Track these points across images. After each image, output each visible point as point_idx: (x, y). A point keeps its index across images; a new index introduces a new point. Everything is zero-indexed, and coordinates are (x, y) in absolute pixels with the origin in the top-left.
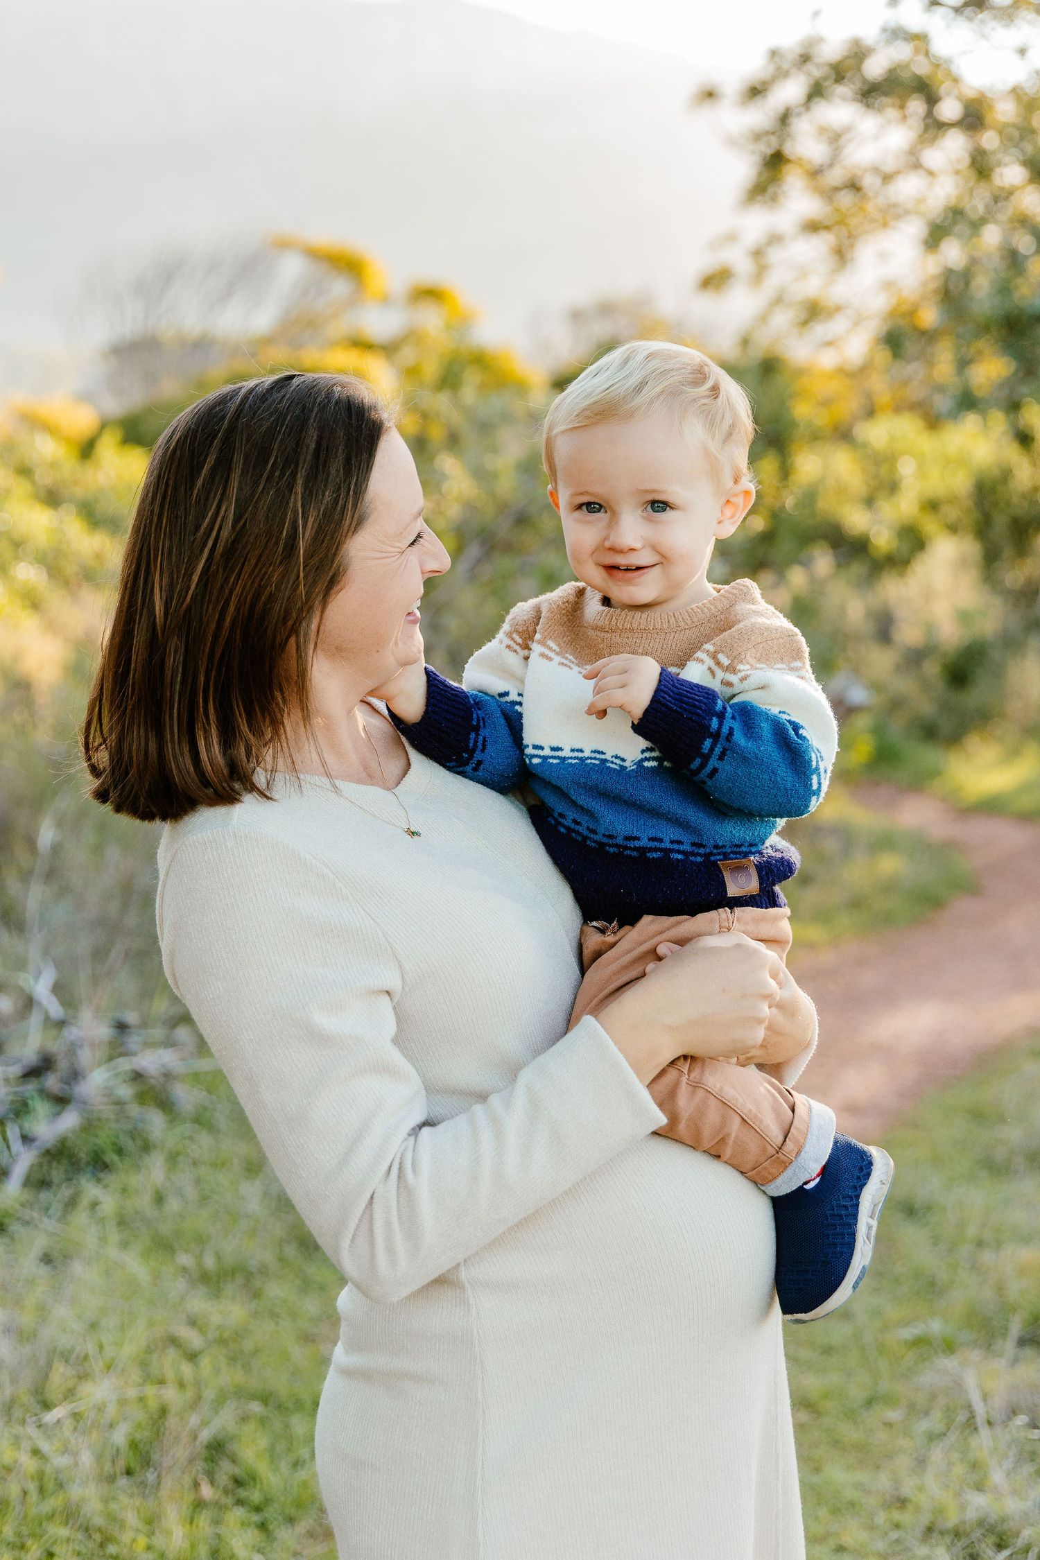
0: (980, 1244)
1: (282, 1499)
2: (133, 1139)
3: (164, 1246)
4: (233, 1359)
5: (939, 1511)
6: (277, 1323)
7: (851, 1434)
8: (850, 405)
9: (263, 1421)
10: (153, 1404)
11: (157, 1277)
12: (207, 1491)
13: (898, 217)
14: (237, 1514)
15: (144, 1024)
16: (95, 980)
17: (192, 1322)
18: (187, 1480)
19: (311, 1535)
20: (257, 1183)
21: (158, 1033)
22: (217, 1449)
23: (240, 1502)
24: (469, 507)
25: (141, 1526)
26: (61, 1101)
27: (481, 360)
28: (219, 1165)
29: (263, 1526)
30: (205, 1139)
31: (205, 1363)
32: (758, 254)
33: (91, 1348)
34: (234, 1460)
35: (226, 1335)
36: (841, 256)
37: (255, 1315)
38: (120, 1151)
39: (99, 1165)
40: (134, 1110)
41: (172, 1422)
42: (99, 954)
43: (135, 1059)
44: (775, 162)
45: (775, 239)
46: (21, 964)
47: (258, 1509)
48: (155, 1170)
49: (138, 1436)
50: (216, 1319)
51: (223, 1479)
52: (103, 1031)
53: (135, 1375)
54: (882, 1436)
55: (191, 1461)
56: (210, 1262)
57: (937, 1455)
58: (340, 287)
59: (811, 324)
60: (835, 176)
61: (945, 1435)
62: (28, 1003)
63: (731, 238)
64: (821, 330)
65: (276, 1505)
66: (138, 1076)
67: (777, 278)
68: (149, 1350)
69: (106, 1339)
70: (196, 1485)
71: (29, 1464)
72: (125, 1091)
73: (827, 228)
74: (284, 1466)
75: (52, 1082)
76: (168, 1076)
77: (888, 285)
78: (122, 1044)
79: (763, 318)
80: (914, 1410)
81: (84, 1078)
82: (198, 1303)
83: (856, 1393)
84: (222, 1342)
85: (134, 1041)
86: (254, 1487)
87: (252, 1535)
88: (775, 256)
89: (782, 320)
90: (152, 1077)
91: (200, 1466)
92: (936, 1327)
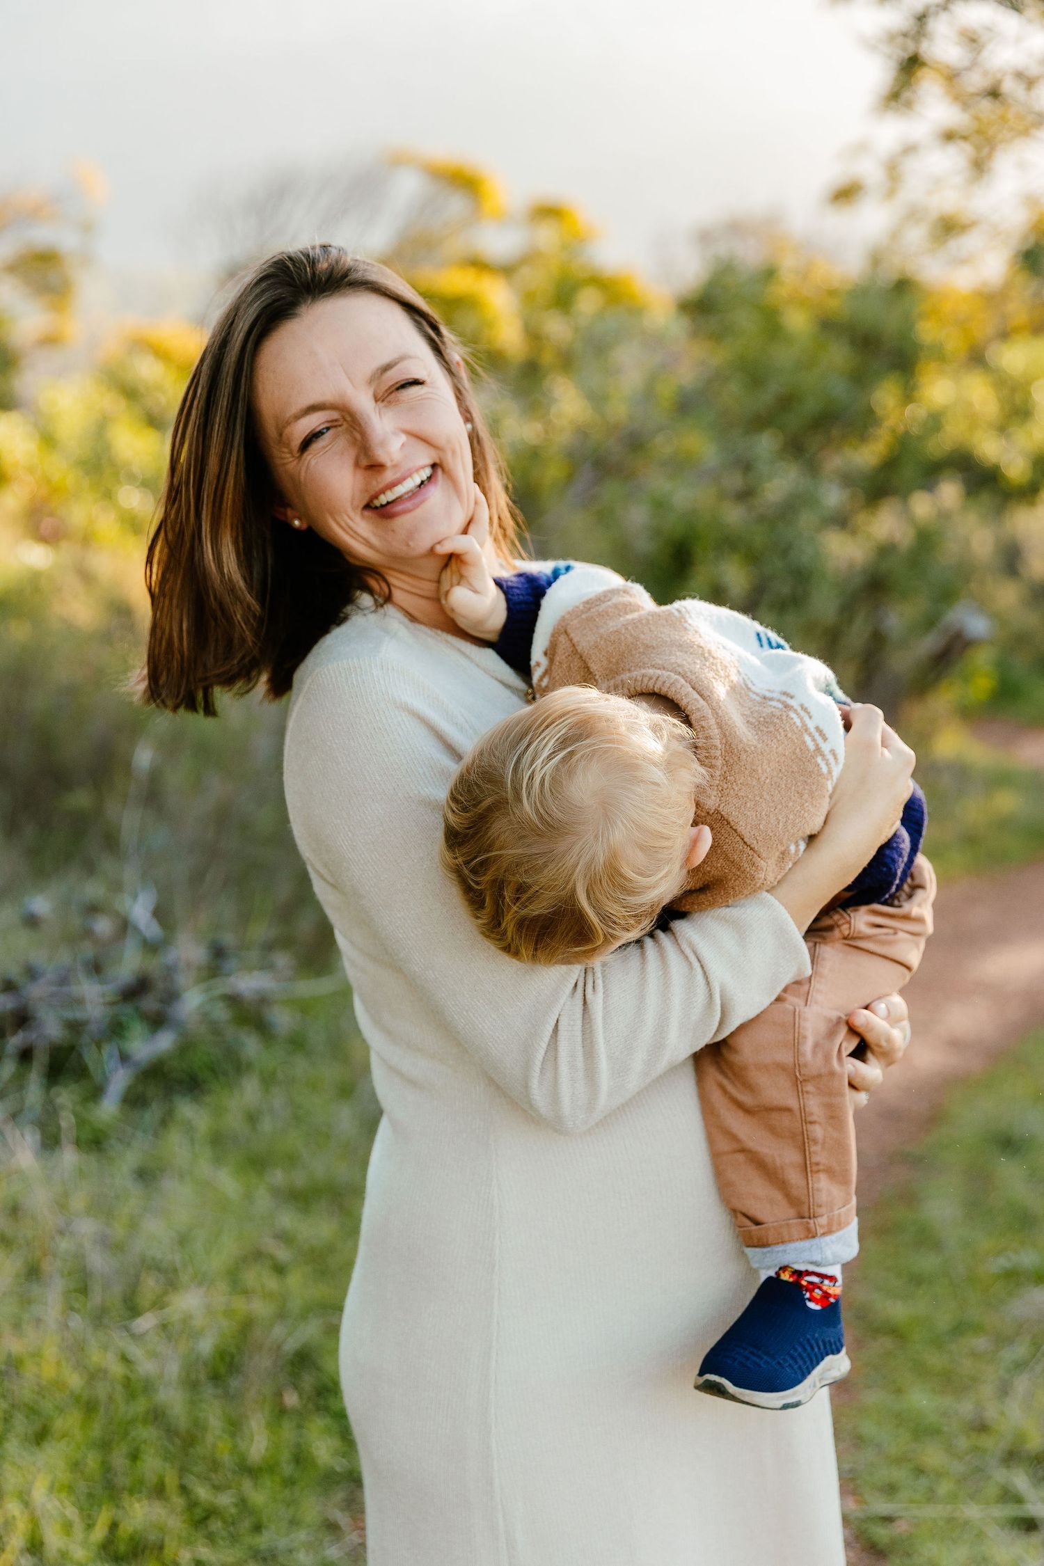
2: (227, 1059)
3: (257, 1164)
5: (1020, 1437)
7: (935, 1360)
8: (984, 326)
10: (239, 1315)
11: (248, 1196)
12: (290, 1400)
13: (1039, 125)
14: (317, 1423)
15: (242, 948)
16: (193, 902)
17: (281, 1237)
18: (270, 1390)
20: (351, 1104)
21: (254, 955)
22: (302, 1361)
23: (322, 1409)
24: (582, 432)
25: (225, 1428)
26: (157, 1022)
27: (597, 279)
28: (313, 1085)
30: (299, 1062)
31: (293, 1276)
32: (891, 165)
33: (180, 1260)
34: (317, 1370)
35: (315, 1251)
36: (979, 166)
38: (213, 1070)
39: (194, 1084)
40: (231, 1033)
41: (258, 1331)
42: (197, 878)
43: (229, 982)
44: (911, 65)
45: (909, 149)
46: (117, 886)
48: (249, 1091)
49: (224, 1346)
50: (305, 1235)
51: (308, 1388)
52: (200, 954)
53: (222, 1286)
55: (277, 1371)
56: (300, 1180)
58: (456, 204)
59: (945, 240)
60: (975, 81)
62: (124, 926)
63: (861, 148)
64: (956, 247)
66: (234, 1000)
67: (911, 191)
68: (238, 1262)
69: (196, 1249)
70: (279, 1393)
71: (117, 1369)
72: (221, 1013)
73: (964, 137)
75: (149, 1003)
76: (263, 1000)
77: (1029, 200)
78: (219, 965)
79: (895, 235)
80: (1003, 1340)
81: (181, 998)
82: (288, 1219)
83: (944, 1320)
84: (311, 1257)
85: (232, 964)
87: (337, 1443)
88: (910, 166)
89: (916, 236)
90: (249, 1001)
91: (284, 1374)
92: (1028, 1259)
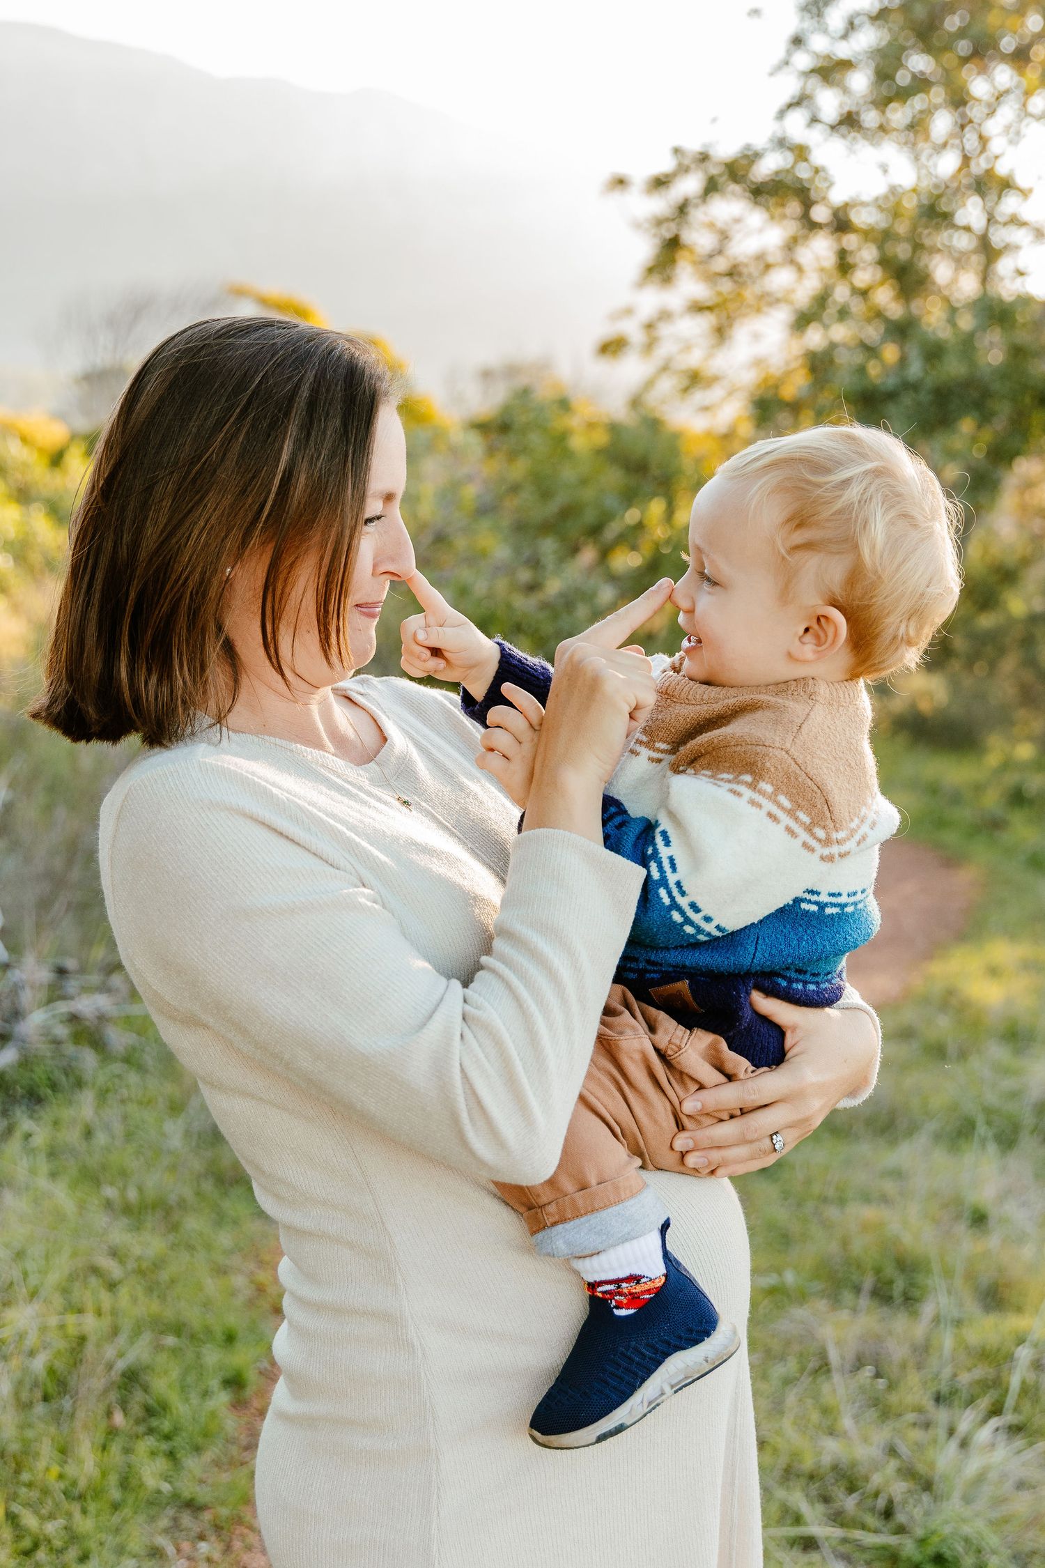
0: (825, 1200)
1: (191, 1428)
2: (67, 1075)
3: (90, 1178)
4: (150, 1290)
5: (795, 1454)
6: (192, 1256)
9: (175, 1352)
10: (72, 1332)
11: (82, 1206)
12: (119, 1418)
13: (770, 304)
14: (145, 1445)
15: (83, 970)
16: (39, 927)
17: (114, 1253)
18: (101, 1409)
19: (217, 1463)
20: (180, 1121)
21: (95, 979)
22: (132, 1378)
23: (151, 1431)
25: (55, 1455)
28: (146, 1103)
29: (171, 1455)
30: (133, 1078)
31: (124, 1292)
32: (650, 326)
33: (16, 1275)
34: (146, 1389)
35: (144, 1265)
36: (721, 333)
37: (173, 1247)
38: (54, 1086)
39: (34, 1098)
40: (69, 1049)
41: (90, 1349)
42: (44, 904)
43: (72, 1003)
44: (672, 246)
45: (665, 315)
47: (167, 1437)
48: (86, 1106)
49: (56, 1364)
50: (137, 1250)
51: (136, 1409)
52: (43, 975)
53: (57, 1303)
55: (106, 1391)
56: (132, 1195)
57: (792, 1399)
59: (691, 391)
61: (798, 1380)
63: (628, 311)
64: (699, 396)
65: (184, 1434)
66: (74, 1018)
67: (665, 349)
68: (71, 1279)
69: (30, 1266)
70: (109, 1414)
72: (62, 1031)
73: (710, 309)
74: (194, 1396)
76: (102, 1018)
77: (758, 362)
78: (61, 988)
79: (651, 383)
80: (770, 1355)
81: (24, 1018)
82: (119, 1234)
84: (140, 1272)
85: (72, 985)
86: (165, 1417)
87: (161, 1464)
88: (664, 330)
89: (667, 385)
90: (88, 1020)
91: (113, 1396)
92: (789, 1277)
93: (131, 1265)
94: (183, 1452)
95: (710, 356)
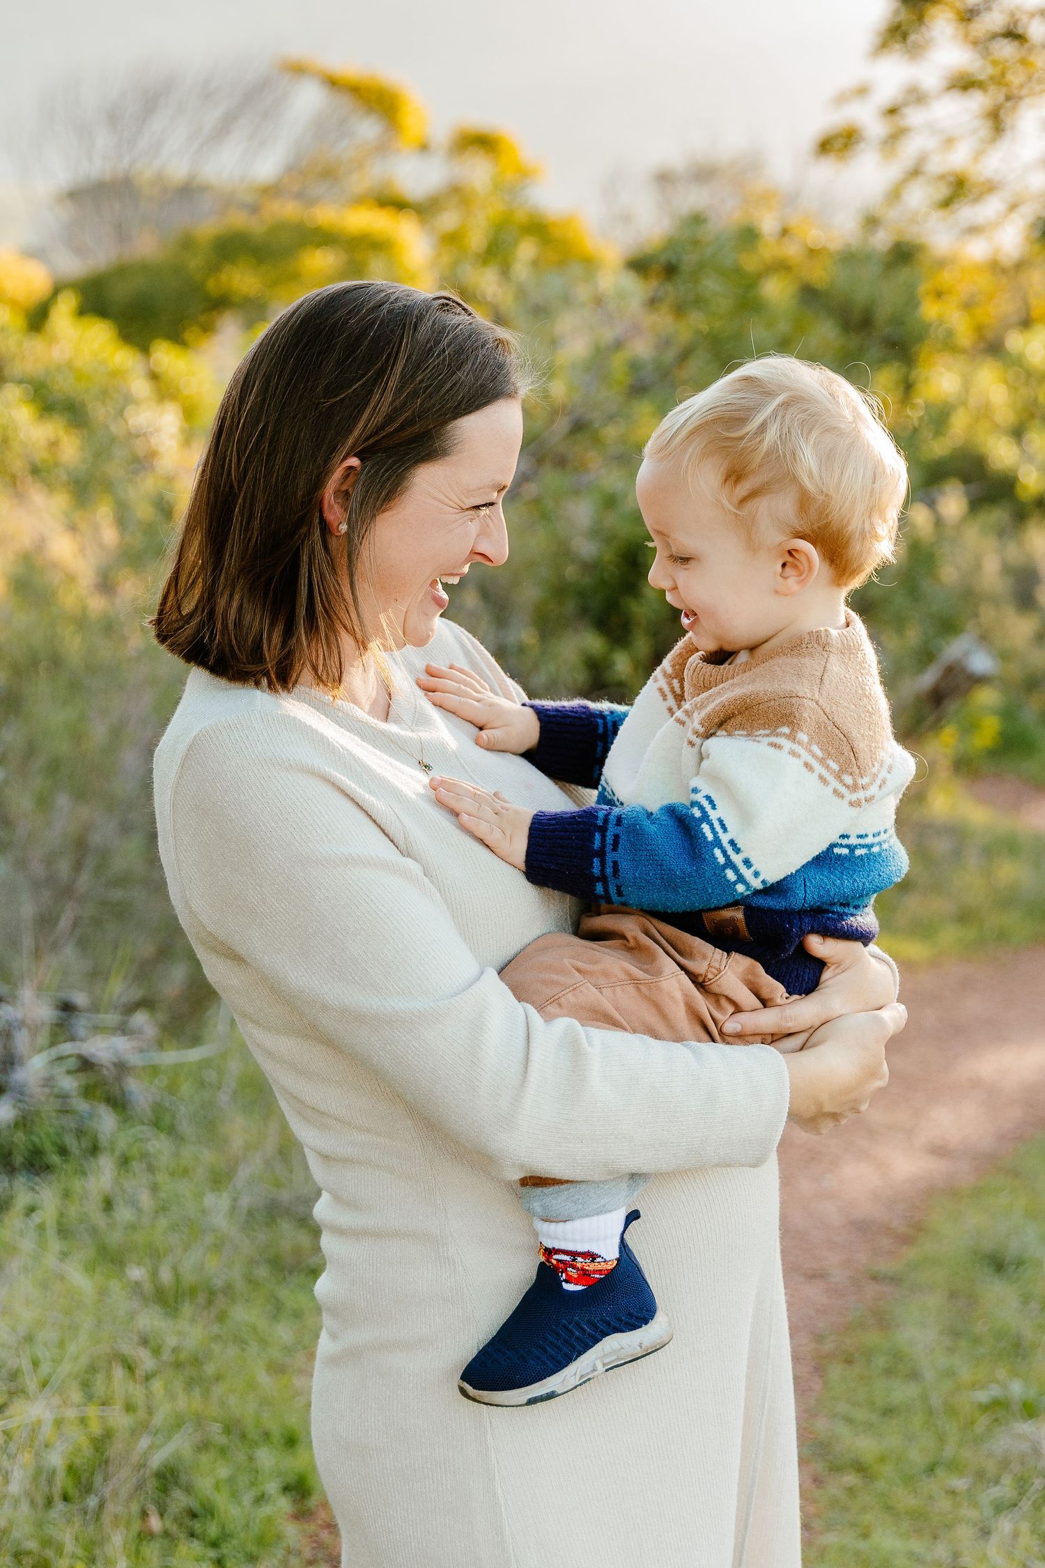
1: (242, 1535)
2: (79, 1139)
3: (111, 1258)
4: (190, 1383)
7: (905, 1499)
8: (1001, 309)
9: (224, 1451)
10: (96, 1428)
11: (103, 1293)
12: (155, 1523)
14: (189, 1548)
15: (95, 1008)
16: (37, 954)
17: (146, 1342)
18: (135, 1508)
20: (225, 1194)
21: (112, 1018)
22: (168, 1478)
23: (192, 1535)
25: (80, 1552)
27: (538, 228)
28: (180, 1173)
29: (218, 1563)
30: (163, 1143)
31: (159, 1386)
32: (893, 111)
33: (25, 1364)
34: (188, 1490)
35: (182, 1356)
36: (997, 121)
37: (217, 1338)
38: (63, 1151)
39: (37, 1165)
40: (82, 1105)
41: (117, 1448)
42: (46, 921)
43: (82, 1044)
45: (916, 96)
47: (215, 1545)
48: (103, 1176)
49: (78, 1461)
50: (171, 1338)
51: (175, 1510)
52: (44, 1012)
53: (75, 1394)
54: (944, 1504)
55: (139, 1488)
56: (166, 1276)
57: (1005, 1525)
58: (368, 129)
59: (955, 206)
60: (994, 20)
61: (1015, 1505)
63: (862, 91)
64: (968, 213)
65: (235, 1542)
66: (86, 1065)
68: (92, 1369)
69: (41, 1352)
70: (144, 1514)
72: (72, 1084)
73: (982, 86)
74: (247, 1499)
76: (122, 1066)
78: (68, 1027)
79: (895, 194)
80: (982, 1480)
81: (22, 1064)
82: (150, 1320)
83: (917, 1457)
84: (178, 1365)
85: (81, 1024)
86: (211, 1521)
88: (914, 117)
89: (918, 196)
90: (104, 1067)
91: (149, 1494)
92: (1017, 1389)
93: (166, 1356)
94: (234, 1560)
95: (978, 155)
